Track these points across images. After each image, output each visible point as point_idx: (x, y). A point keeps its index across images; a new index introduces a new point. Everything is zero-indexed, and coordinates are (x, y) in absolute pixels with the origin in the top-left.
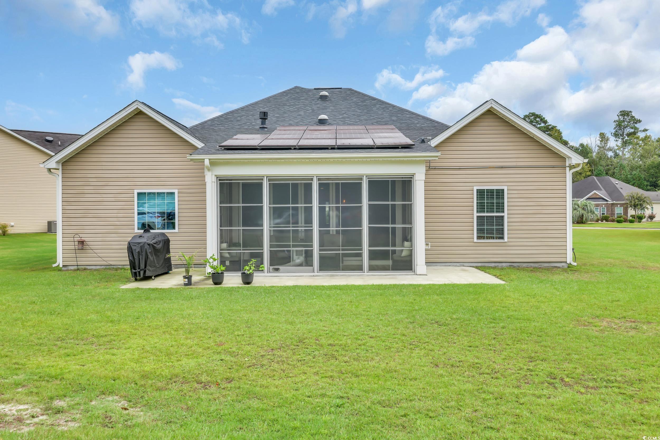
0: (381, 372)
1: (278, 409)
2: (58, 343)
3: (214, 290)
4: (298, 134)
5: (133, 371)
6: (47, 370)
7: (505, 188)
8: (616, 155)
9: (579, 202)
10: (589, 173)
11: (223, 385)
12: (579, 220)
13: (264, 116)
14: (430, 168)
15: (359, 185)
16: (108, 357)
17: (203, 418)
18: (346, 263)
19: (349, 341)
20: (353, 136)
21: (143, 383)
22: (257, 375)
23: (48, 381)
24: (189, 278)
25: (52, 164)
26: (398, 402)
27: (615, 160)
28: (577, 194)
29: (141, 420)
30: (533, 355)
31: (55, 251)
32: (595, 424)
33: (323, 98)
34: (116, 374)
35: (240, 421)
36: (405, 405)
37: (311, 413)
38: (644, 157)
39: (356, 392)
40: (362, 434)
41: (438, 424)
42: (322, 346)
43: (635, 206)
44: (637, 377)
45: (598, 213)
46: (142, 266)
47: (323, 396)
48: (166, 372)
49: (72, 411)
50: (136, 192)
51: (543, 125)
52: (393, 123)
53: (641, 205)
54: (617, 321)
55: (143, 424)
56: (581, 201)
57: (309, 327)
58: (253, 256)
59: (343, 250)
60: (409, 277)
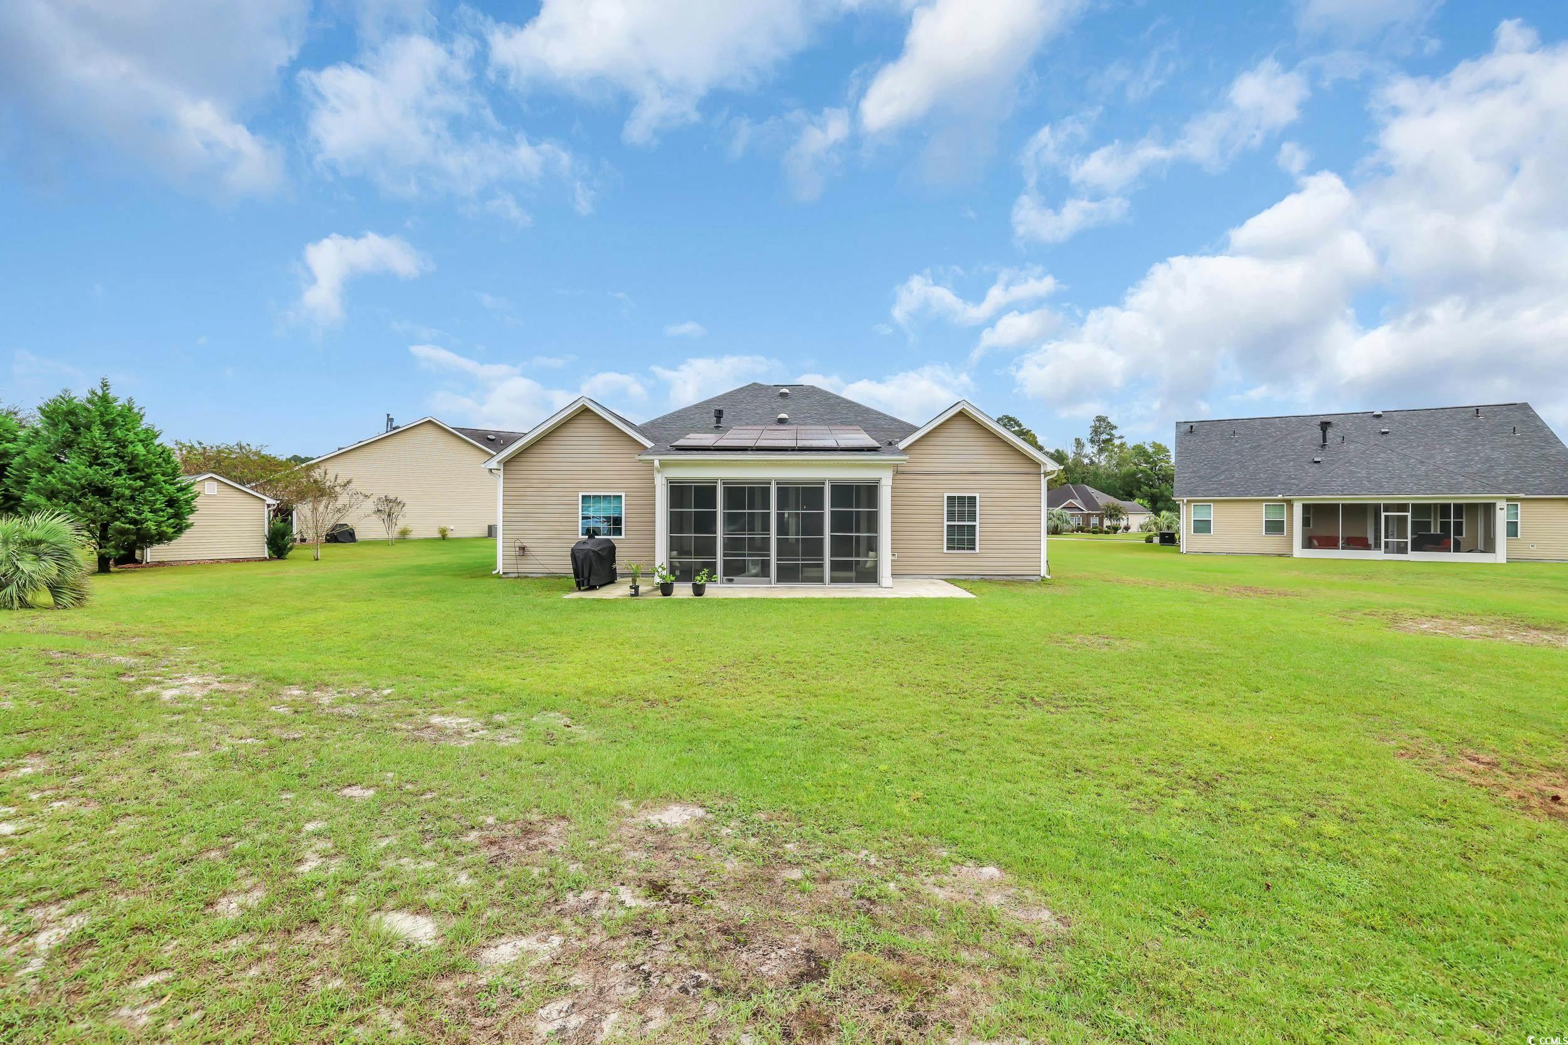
0: (842, 692)
1: (731, 730)
2: (498, 655)
3: (663, 601)
4: (756, 434)
5: (576, 687)
6: (487, 683)
7: (977, 496)
8: (1092, 462)
9: (1054, 512)
10: (1064, 481)
11: (673, 703)
12: (1054, 531)
13: (719, 414)
14: (898, 473)
15: (821, 491)
16: (550, 671)
17: (650, 738)
18: (805, 574)
19: (808, 659)
20: (815, 437)
21: (586, 699)
22: (708, 694)
23: (488, 695)
24: (636, 588)
25: (493, 464)
26: (859, 724)
27: (1092, 468)
28: (1052, 503)
29: (585, 738)
30: (1003, 673)
31: (495, 557)
32: (1064, 745)
33: (783, 395)
34: (558, 689)
35: (690, 742)
36: (867, 727)
37: (766, 734)
38: (1121, 465)
39: (815, 713)
40: (820, 757)
41: (901, 746)
42: (778, 663)
43: (1111, 517)
44: (1108, 695)
45: (1074, 523)
46: (586, 574)
47: (779, 716)
48: (611, 689)
49: (513, 727)
50: (580, 494)
51: (1017, 428)
52: (859, 423)
53: (1117, 515)
54: (1090, 637)
55: (587, 742)
56: (1057, 510)
57: (765, 643)
58: (706, 565)
59: (802, 560)
60: (874, 590)
